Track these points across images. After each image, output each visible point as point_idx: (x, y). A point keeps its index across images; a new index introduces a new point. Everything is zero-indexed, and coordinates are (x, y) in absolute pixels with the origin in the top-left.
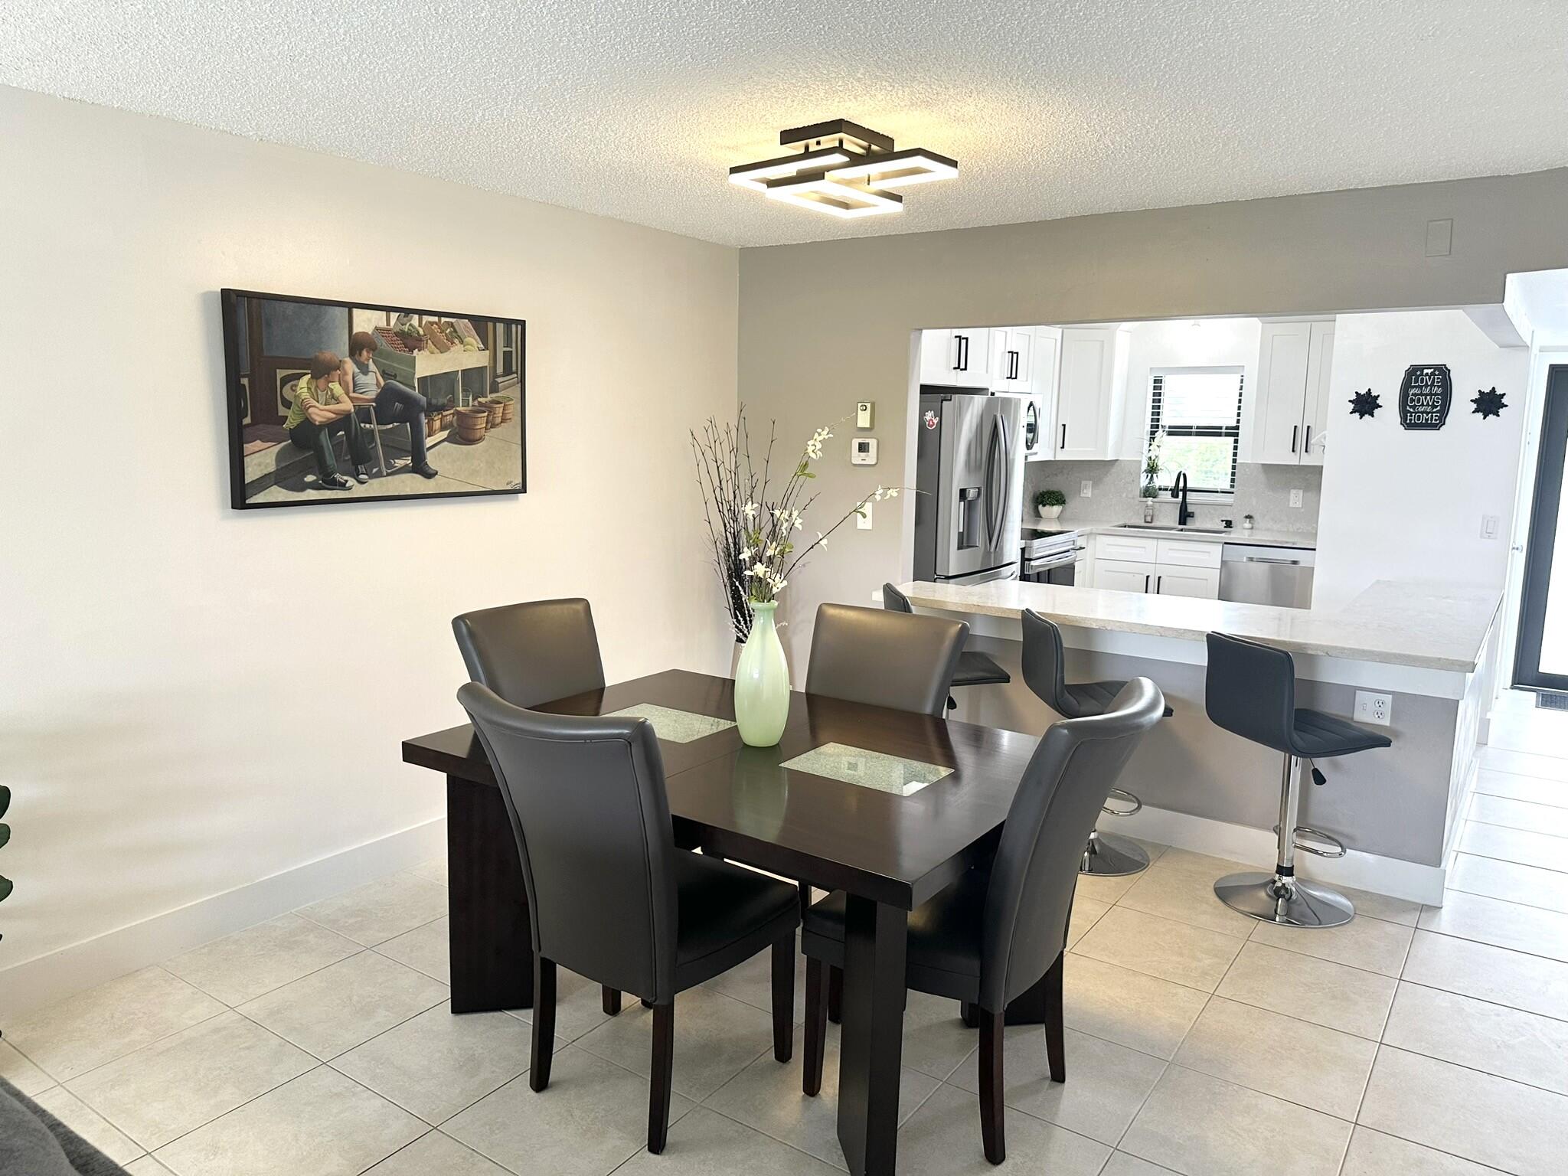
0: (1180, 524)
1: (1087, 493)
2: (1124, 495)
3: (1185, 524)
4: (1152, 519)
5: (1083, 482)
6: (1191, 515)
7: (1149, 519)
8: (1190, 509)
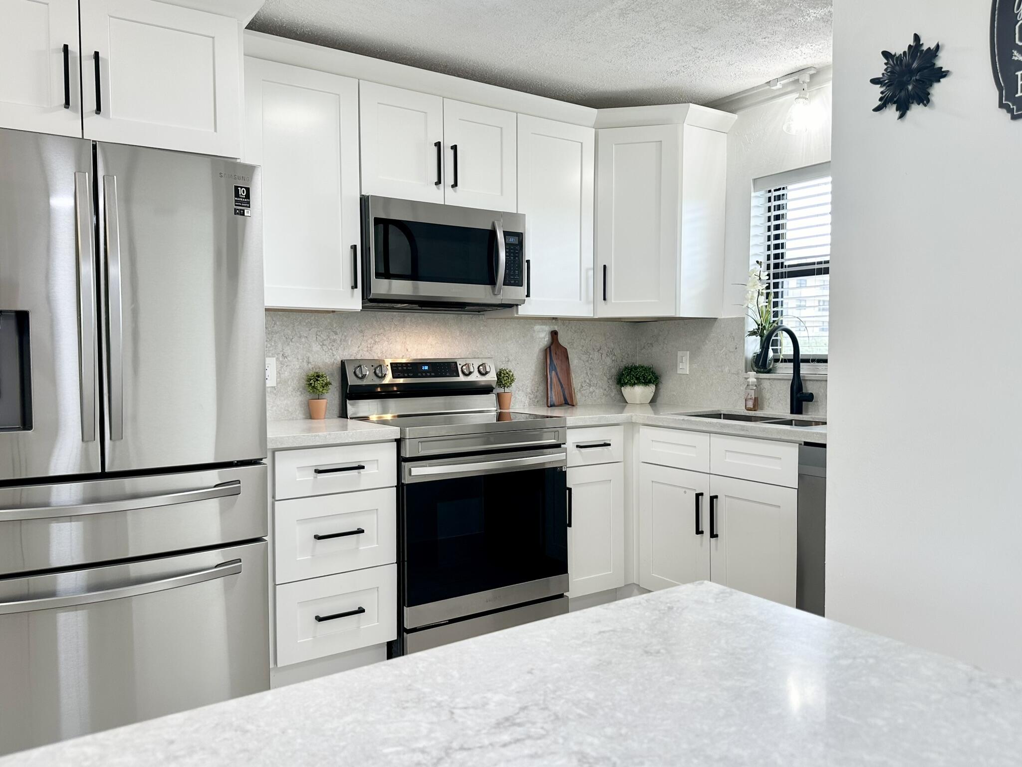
0: (792, 412)
1: (684, 367)
2: (727, 369)
3: (799, 411)
4: (754, 405)
5: (680, 353)
6: (810, 398)
7: (750, 404)
8: (809, 388)
